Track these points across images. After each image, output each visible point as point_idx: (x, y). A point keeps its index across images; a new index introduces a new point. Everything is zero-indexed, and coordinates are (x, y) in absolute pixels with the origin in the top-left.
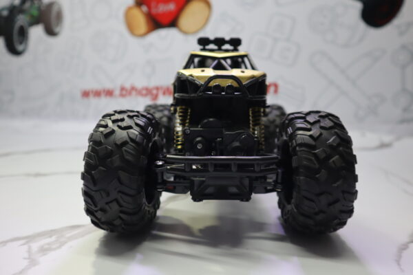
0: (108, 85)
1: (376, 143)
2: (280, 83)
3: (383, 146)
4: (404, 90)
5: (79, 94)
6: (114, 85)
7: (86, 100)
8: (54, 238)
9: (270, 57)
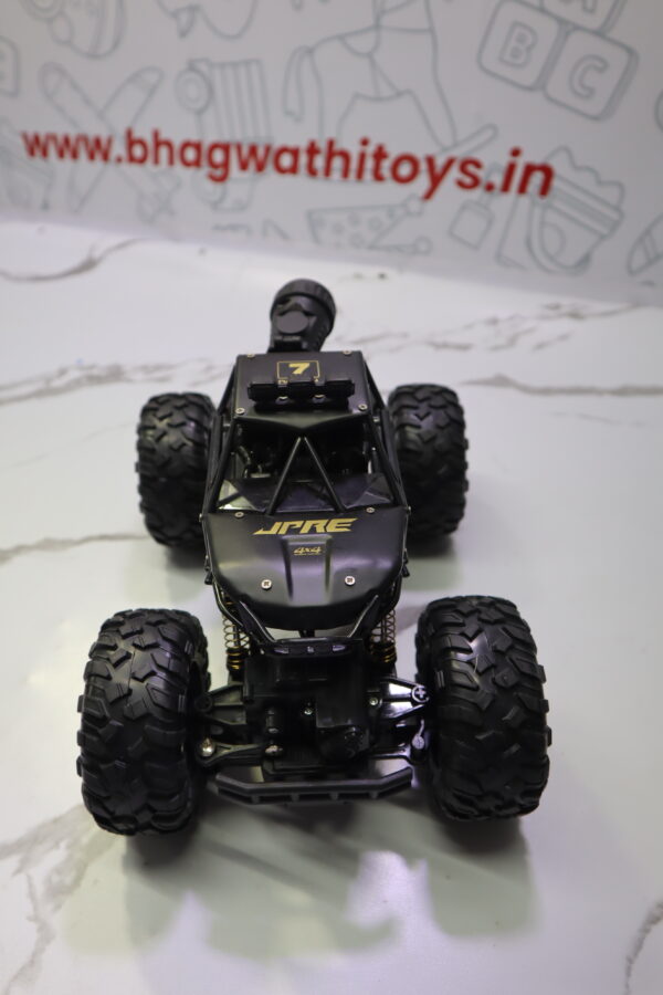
2: (559, 166)
5: (21, 146)
9: (540, 85)
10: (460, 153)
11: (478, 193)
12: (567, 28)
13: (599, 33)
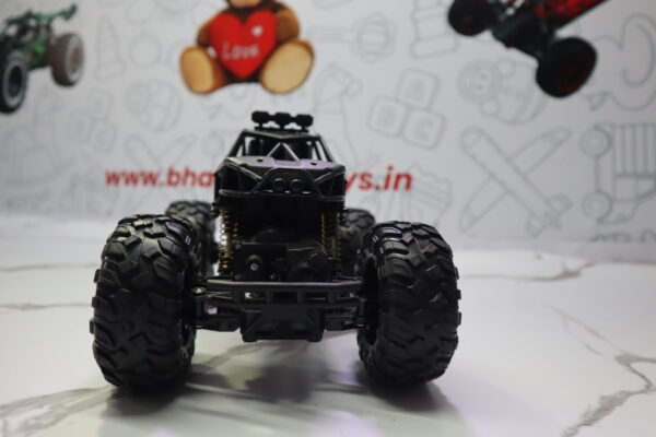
0: (150, 167)
1: (558, 271)
2: (414, 174)
3: (568, 275)
4: (599, 191)
5: (103, 179)
6: (160, 167)
7: (112, 187)
8: (46, 409)
9: (400, 134)
10: (360, 170)
11: (371, 192)
12: (410, 108)
13: (428, 109)
